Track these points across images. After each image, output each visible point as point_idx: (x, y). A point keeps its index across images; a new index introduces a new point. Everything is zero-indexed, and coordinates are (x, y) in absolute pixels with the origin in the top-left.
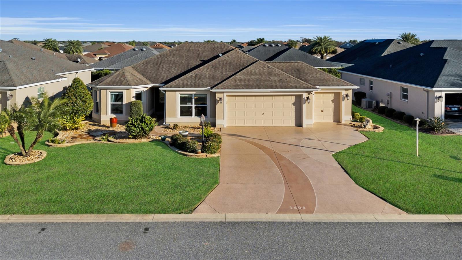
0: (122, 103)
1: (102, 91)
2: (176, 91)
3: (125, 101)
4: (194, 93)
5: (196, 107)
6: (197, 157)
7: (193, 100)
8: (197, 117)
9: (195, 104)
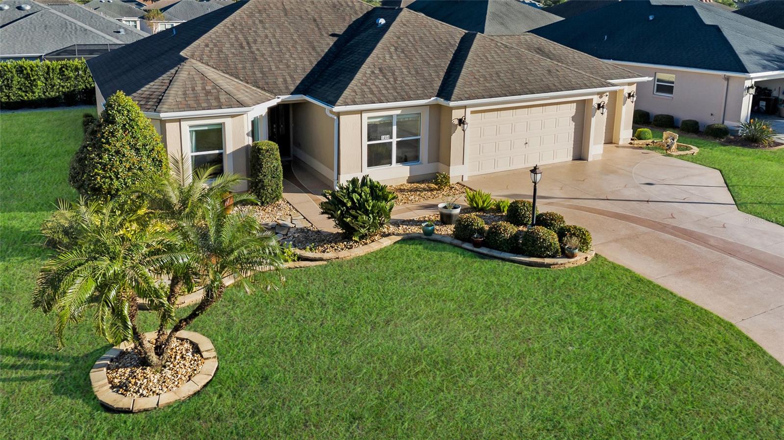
0: (221, 151)
1: (167, 125)
2: (361, 112)
3: (230, 146)
4: (399, 112)
5: (398, 143)
6: (571, 265)
7: (395, 128)
8: (400, 165)
9: (397, 138)
